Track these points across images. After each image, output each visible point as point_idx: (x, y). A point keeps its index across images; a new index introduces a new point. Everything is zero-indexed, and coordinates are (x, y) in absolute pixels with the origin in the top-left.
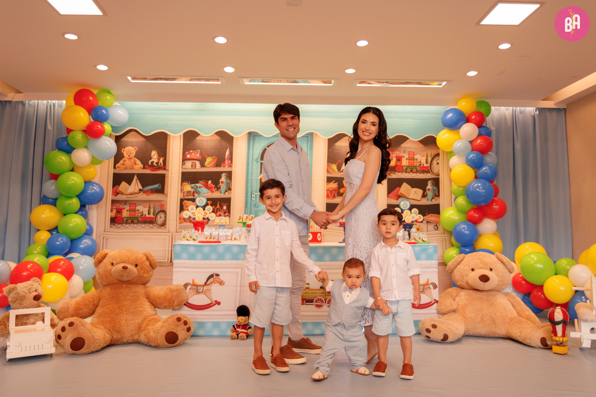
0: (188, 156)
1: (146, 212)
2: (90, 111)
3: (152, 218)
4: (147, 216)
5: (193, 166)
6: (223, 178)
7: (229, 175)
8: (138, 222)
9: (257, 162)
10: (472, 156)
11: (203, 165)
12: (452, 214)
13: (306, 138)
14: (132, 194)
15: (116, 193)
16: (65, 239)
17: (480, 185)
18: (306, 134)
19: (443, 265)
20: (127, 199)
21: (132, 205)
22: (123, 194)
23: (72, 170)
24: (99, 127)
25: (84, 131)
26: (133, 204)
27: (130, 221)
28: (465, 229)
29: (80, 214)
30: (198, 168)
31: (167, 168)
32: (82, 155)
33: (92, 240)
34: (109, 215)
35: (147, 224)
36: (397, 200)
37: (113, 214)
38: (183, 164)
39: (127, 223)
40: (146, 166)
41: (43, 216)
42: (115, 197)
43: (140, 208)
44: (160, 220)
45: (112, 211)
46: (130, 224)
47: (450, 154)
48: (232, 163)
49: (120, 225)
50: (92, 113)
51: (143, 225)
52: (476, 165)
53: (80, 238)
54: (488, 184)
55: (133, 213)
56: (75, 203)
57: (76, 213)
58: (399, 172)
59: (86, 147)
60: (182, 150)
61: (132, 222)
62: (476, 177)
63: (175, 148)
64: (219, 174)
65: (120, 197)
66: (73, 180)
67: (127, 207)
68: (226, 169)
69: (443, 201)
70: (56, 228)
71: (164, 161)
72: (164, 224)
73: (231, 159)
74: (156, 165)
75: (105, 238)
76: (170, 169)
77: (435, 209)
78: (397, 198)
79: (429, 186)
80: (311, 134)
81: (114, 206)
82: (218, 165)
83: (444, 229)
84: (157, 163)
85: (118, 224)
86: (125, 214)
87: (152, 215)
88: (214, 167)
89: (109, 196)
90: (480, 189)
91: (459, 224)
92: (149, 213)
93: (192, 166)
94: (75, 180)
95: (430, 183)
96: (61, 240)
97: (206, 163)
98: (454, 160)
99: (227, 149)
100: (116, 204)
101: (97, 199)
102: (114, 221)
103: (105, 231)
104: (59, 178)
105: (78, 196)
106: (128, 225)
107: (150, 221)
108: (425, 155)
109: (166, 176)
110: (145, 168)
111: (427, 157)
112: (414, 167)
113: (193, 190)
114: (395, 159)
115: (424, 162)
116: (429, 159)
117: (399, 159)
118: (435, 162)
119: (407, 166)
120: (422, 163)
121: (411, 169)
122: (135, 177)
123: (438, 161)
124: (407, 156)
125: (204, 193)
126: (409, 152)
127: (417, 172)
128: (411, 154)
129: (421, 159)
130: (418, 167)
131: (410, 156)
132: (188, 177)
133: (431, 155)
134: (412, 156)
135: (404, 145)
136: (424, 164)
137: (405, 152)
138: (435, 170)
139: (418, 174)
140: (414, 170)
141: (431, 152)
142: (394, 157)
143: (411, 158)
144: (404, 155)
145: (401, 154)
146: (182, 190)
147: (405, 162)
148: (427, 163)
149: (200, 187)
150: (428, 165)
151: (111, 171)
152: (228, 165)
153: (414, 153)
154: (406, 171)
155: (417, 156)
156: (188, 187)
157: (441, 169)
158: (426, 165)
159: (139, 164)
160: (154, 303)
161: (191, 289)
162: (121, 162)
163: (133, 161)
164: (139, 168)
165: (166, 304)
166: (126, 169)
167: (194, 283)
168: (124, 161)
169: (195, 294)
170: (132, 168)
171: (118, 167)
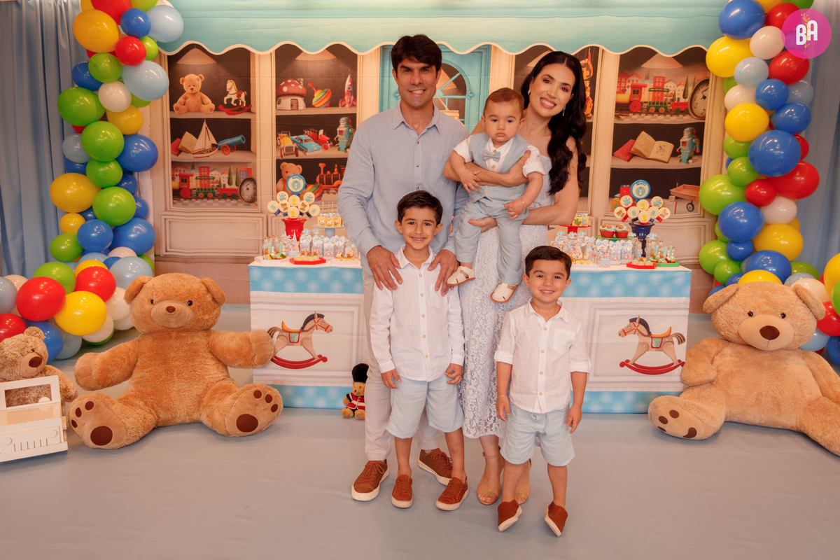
0: (285, 89)
1: (224, 181)
2: (118, 17)
3: (236, 190)
4: (228, 186)
5: (294, 105)
6: (342, 126)
7: (352, 120)
8: (214, 197)
9: (397, 97)
10: (769, 87)
11: (309, 104)
12: (721, 187)
13: (479, 55)
14: (201, 152)
15: (177, 151)
16: (104, 228)
17: (776, 141)
18: (478, 48)
19: (696, 268)
20: (195, 160)
21: (202, 169)
22: (187, 152)
23: (104, 118)
24: (135, 47)
25: (113, 53)
26: (205, 168)
27: (201, 195)
28: (741, 216)
29: (125, 188)
30: (302, 109)
31: (252, 110)
32: (114, 95)
33: (148, 226)
34: (171, 185)
35: (228, 200)
36: (628, 161)
37: (177, 183)
38: (278, 102)
39: (197, 198)
40: (220, 106)
41: (69, 192)
42: (176, 157)
43: (215, 174)
44: (247, 192)
45: (173, 179)
46: (202, 199)
47: (729, 82)
48: (355, 99)
49: (187, 202)
50: (122, 21)
51: (222, 201)
52: (773, 105)
53: (129, 224)
54: (790, 139)
55: (206, 182)
56: (114, 171)
57: (118, 185)
58: (634, 113)
59: (120, 80)
60: (274, 79)
61: (206, 196)
62: (771, 126)
63: (264, 74)
64: (335, 119)
65: (183, 157)
66: (105, 135)
67: (196, 173)
68: (347, 110)
69: (707, 163)
70: (90, 209)
71: (248, 98)
72: (253, 200)
73: (354, 92)
74: (235, 105)
75: (167, 221)
76: (257, 112)
77: (693, 177)
78: (628, 158)
79: (686, 137)
80: (487, 48)
81: (177, 171)
82: (333, 103)
83: (704, 211)
84: (237, 101)
85: (185, 199)
86: (194, 183)
87: (234, 186)
88: (326, 107)
89: (167, 155)
90: (775, 150)
91: (732, 207)
92: (230, 183)
93: (292, 106)
94: (108, 136)
95: (687, 132)
96: (98, 229)
97: (314, 101)
98: (735, 95)
99: (346, 77)
100: (178, 169)
101: (149, 162)
102: (178, 194)
103: (166, 210)
104: (85, 132)
105: (118, 160)
106: (199, 201)
107: (233, 195)
108: (684, 83)
109: (252, 122)
110: (217, 109)
111: (686, 86)
112: (661, 104)
113: (295, 145)
114: (629, 91)
115: (680, 95)
116: (690, 90)
117: (637, 90)
118: (699, 95)
119: (650, 103)
120: (677, 96)
121: (657, 107)
122: (205, 125)
123: (705, 93)
124: (650, 85)
125: (314, 150)
126: (655, 78)
127: (666, 112)
128: (659, 82)
129: (675, 89)
130: (669, 103)
131: (657, 84)
132: (286, 125)
133: (694, 83)
134: (660, 85)
135: (647, 65)
136: (679, 99)
137: (647, 78)
138: (698, 110)
139: (668, 116)
140: (662, 110)
141: (695, 77)
142: (628, 87)
143: (659, 89)
144: (646, 82)
145: (641, 82)
146: (278, 146)
147: (646, 96)
148: (685, 97)
149: (306, 141)
150: (687, 100)
151: (168, 115)
152: (349, 103)
153: (664, 78)
154: (647, 113)
155: (667, 86)
156: (287, 141)
157: (707, 107)
158: (682, 100)
159: (209, 104)
160: (222, 360)
161: (281, 337)
162: (181, 99)
163: (198, 98)
164: (207, 109)
165: (242, 362)
166: (189, 111)
167: (285, 329)
168: (186, 98)
169: (287, 345)
170: (199, 111)
171: (177, 109)
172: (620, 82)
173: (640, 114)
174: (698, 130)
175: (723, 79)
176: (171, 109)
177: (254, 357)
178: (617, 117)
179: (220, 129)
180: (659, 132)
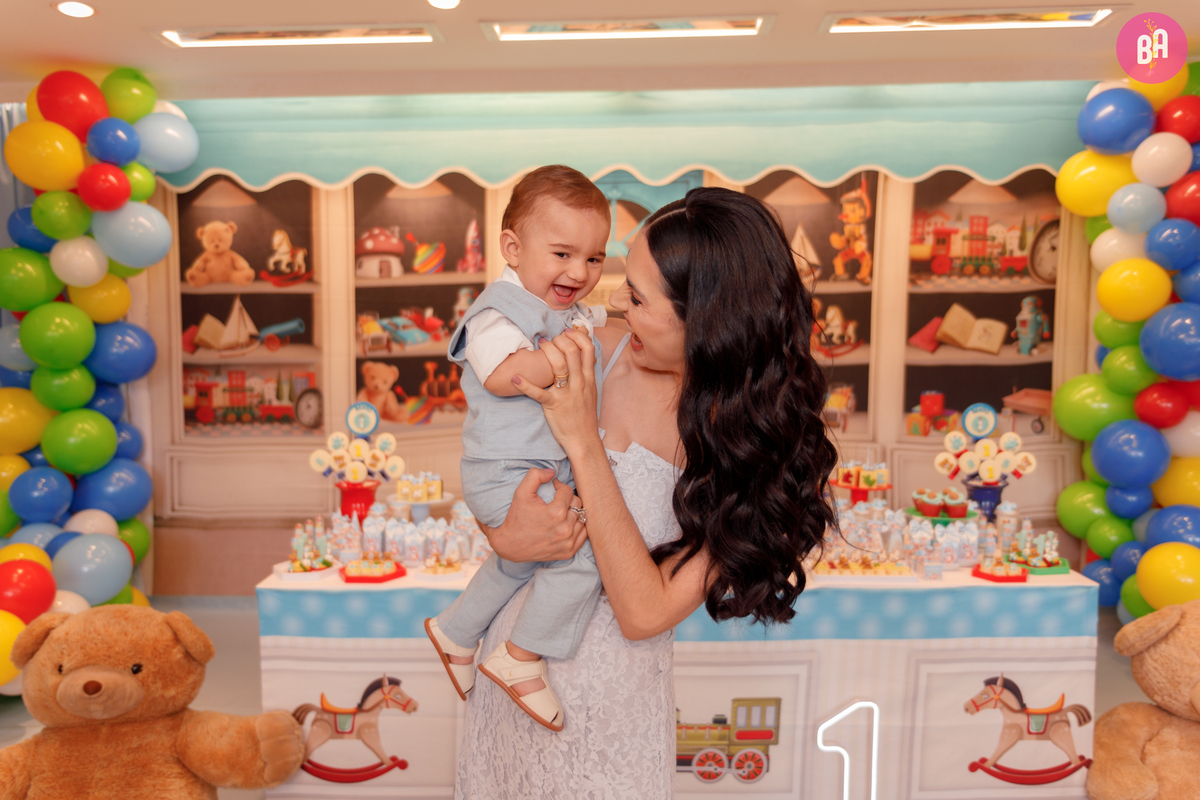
0: (369, 245)
1: (270, 393)
3: (288, 408)
4: (275, 403)
5: (384, 270)
8: (254, 420)
10: (1168, 232)
11: (408, 268)
12: (1091, 395)
14: (232, 348)
15: (193, 346)
16: (54, 482)
17: (1188, 322)
20: (222, 361)
21: (234, 375)
22: (210, 347)
25: (74, 191)
26: (237, 373)
27: (232, 416)
28: (1132, 445)
29: (101, 409)
30: (397, 276)
31: (316, 277)
32: (77, 259)
33: (142, 472)
34: (181, 401)
35: (277, 425)
36: (933, 352)
37: (191, 399)
38: (358, 265)
39: (225, 421)
40: (263, 274)
42: (190, 356)
43: (254, 383)
44: (307, 414)
45: (185, 392)
46: (233, 423)
48: (483, 259)
51: (267, 427)
52: (1176, 262)
53: (105, 469)
55: (240, 396)
56: (80, 382)
57: (86, 407)
58: (940, 274)
59: (88, 233)
61: (239, 420)
62: (1175, 297)
63: (334, 221)
64: (452, 292)
65: (201, 356)
66: (61, 325)
67: (223, 382)
68: (470, 277)
69: (1062, 353)
70: (38, 448)
71: (308, 260)
72: (317, 424)
74: (288, 270)
75: (175, 461)
76: (324, 281)
77: (1039, 377)
78: (932, 347)
79: (1026, 313)
81: (191, 379)
82: (448, 266)
84: (290, 265)
85: (205, 424)
86: (220, 399)
87: (286, 402)
88: (437, 271)
89: (174, 354)
90: (1189, 336)
91: (1113, 428)
92: (279, 397)
93: (381, 271)
94: (66, 326)
95: (1028, 305)
96: (44, 485)
97: (418, 262)
98: (1109, 245)
99: (467, 224)
100: (194, 375)
102: (193, 416)
103: (173, 443)
104: (27, 320)
105: (86, 364)
106: (228, 427)
107: (283, 417)
108: (1019, 225)
109: (316, 298)
110: (258, 278)
111: (1023, 230)
112: (984, 259)
113: (385, 335)
114: (930, 240)
115: (1013, 244)
116: (1030, 237)
117: (943, 238)
118: (1045, 245)
119: (965, 259)
120: (1009, 248)
121: (977, 265)
122: (237, 304)
123: (1055, 242)
124: (964, 229)
125: (417, 342)
126: (972, 219)
127: (993, 273)
128: (978, 225)
129: (1006, 236)
130: (996, 259)
131: (975, 229)
132: (372, 301)
133: (1036, 226)
134: (981, 229)
135: (960, 198)
136: (1012, 252)
137: (959, 218)
138: (1045, 268)
139: (995, 279)
140: (985, 269)
141: (1037, 215)
142: (928, 233)
143: (979, 236)
144: (958, 226)
145: (949, 225)
146: (358, 336)
147: (959, 248)
148: (1022, 247)
149: (404, 327)
150: (1026, 253)
151: (176, 289)
152: (475, 265)
153: (986, 219)
154: (962, 273)
155: (993, 230)
156: (374, 328)
157: (1061, 264)
158: (1018, 254)
159: (244, 269)
160: (200, 774)
161: (318, 723)
162: (198, 263)
163: (227, 260)
164: (242, 277)
165: (239, 780)
166: (211, 281)
167: (327, 707)
168: (206, 261)
169: (332, 737)
170: (227, 280)
171: (192, 278)
172: (915, 226)
173: (950, 275)
174: (1046, 301)
175: (1084, 219)
176: (183, 278)
177: (262, 770)
178: (912, 281)
179: (262, 310)
180: (982, 306)
